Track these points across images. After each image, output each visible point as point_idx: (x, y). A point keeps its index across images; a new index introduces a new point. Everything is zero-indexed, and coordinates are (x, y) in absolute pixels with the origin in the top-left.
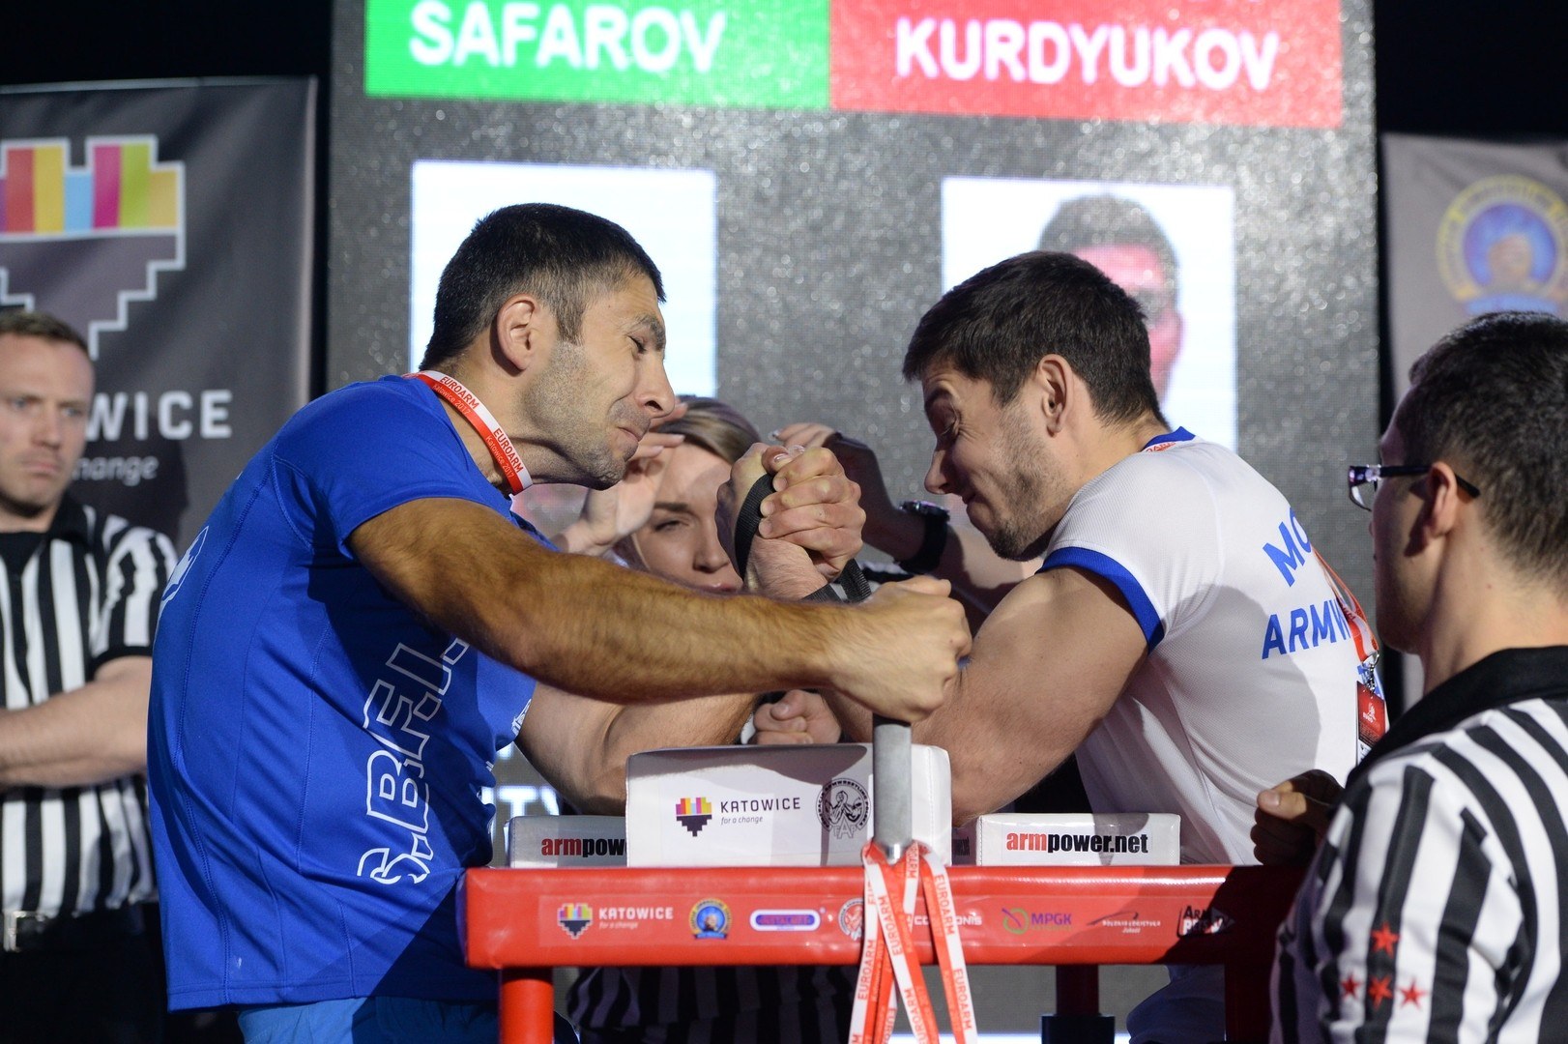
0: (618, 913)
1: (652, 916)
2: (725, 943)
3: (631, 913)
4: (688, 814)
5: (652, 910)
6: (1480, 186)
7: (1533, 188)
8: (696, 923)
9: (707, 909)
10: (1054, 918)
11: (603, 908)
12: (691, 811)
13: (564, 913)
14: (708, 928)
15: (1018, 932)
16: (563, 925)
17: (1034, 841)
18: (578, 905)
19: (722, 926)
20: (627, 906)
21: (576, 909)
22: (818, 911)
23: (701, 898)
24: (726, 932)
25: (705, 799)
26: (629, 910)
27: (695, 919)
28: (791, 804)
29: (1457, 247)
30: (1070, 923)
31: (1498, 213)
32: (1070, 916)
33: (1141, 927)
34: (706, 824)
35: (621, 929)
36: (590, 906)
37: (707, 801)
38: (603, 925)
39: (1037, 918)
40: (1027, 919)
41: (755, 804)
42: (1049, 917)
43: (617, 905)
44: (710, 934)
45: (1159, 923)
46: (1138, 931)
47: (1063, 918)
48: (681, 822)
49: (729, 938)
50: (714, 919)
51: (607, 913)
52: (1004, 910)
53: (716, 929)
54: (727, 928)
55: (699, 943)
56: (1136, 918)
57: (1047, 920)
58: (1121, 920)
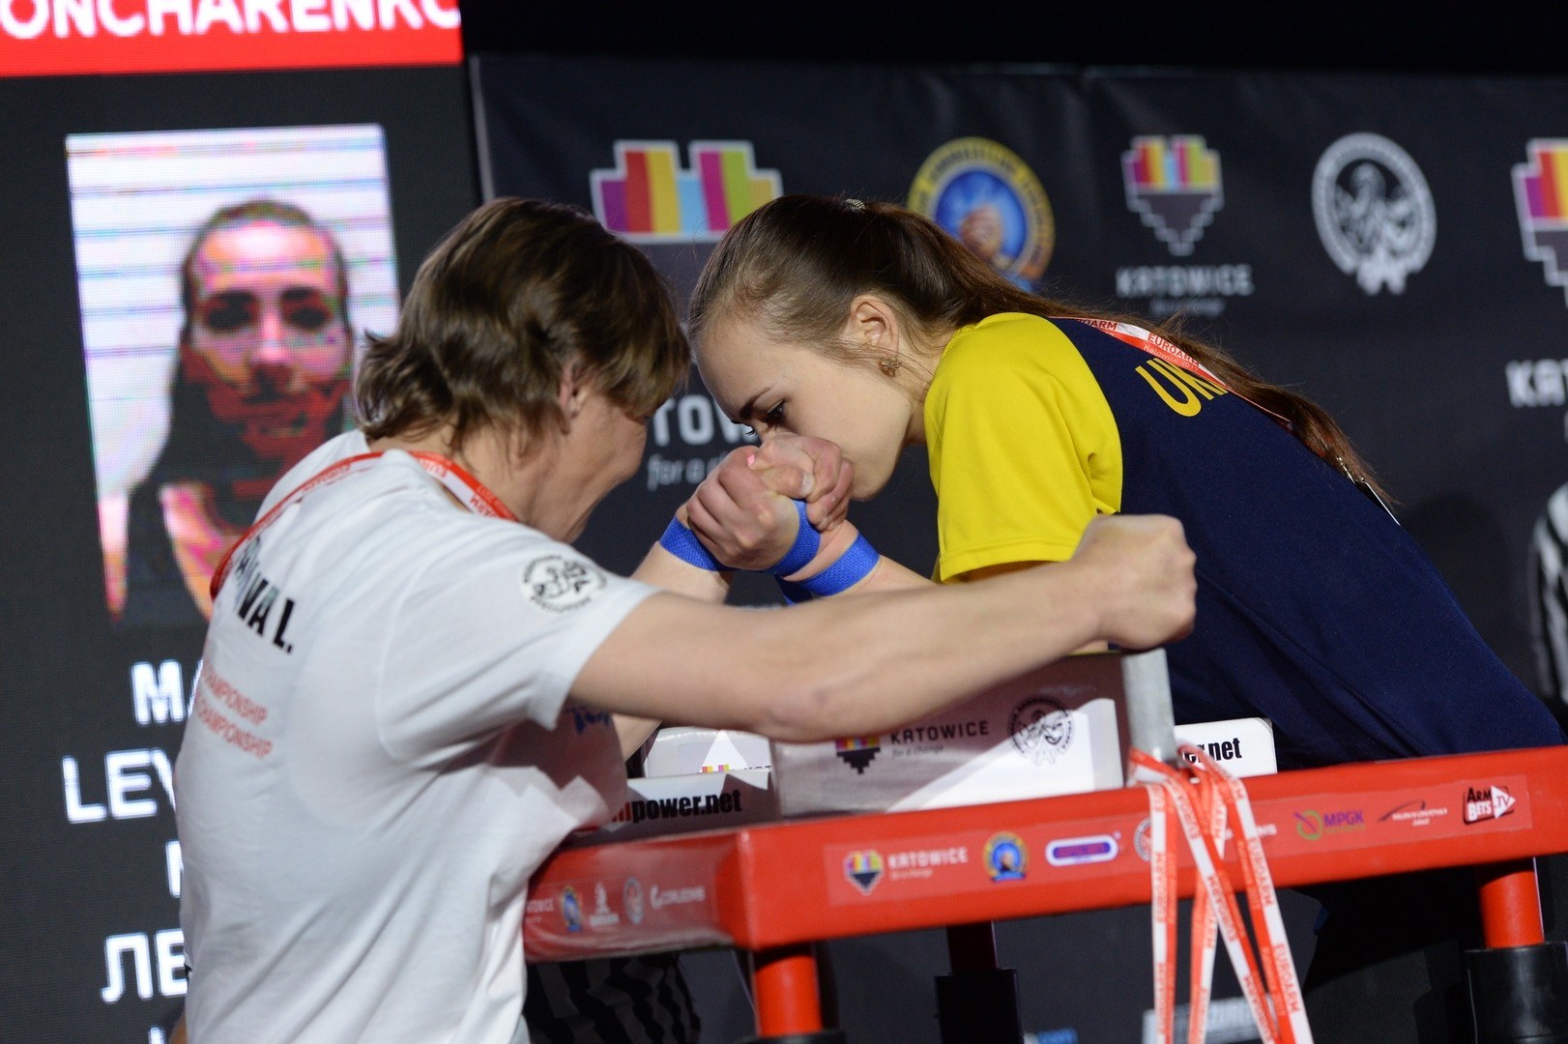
0: (910, 861)
1: (945, 860)
2: (1021, 884)
3: (922, 859)
4: (851, 749)
5: (944, 854)
8: (991, 863)
9: (1001, 847)
10: (1346, 817)
11: (892, 853)
12: (854, 745)
13: (852, 865)
14: (1005, 869)
15: (1313, 837)
16: (851, 879)
18: (866, 854)
19: (1019, 864)
20: (918, 851)
21: (864, 859)
23: (994, 835)
24: (1024, 870)
26: (920, 855)
27: (990, 859)
28: (977, 729)
30: (1362, 821)
33: (1430, 817)
35: (913, 878)
36: (878, 854)
38: (895, 876)
39: (1330, 820)
40: (1320, 821)
41: (933, 733)
43: (907, 850)
44: (1008, 875)
45: (1445, 811)
46: (1426, 822)
47: (1354, 816)
48: (842, 759)
49: (1027, 878)
50: (1009, 857)
51: (898, 861)
52: (1297, 815)
53: (1014, 870)
54: (1025, 866)
55: (996, 887)
56: (1423, 807)
57: (1340, 821)
58: (1410, 811)
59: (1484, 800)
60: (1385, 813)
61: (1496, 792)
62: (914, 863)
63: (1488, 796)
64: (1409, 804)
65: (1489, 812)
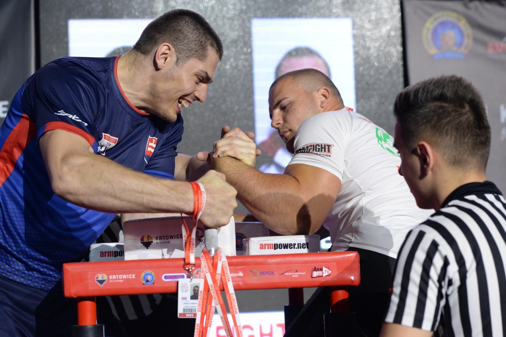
0: (116, 277)
1: (128, 277)
2: (153, 286)
3: (121, 277)
4: (145, 241)
5: (128, 276)
6: (437, 15)
7: (455, 15)
8: (143, 279)
9: (147, 274)
10: (268, 273)
11: (111, 275)
12: (146, 240)
13: (97, 278)
14: (147, 281)
15: (255, 278)
16: (97, 282)
17: (269, 246)
18: (102, 275)
19: (152, 280)
20: (119, 274)
21: (101, 276)
22: (186, 273)
23: (145, 271)
24: (154, 282)
25: (150, 236)
26: (120, 276)
27: (143, 278)
28: (179, 236)
29: (429, 36)
30: (274, 274)
31: (443, 24)
32: (273, 272)
33: (299, 275)
34: (151, 244)
35: (117, 282)
36: (106, 275)
37: (151, 236)
38: (111, 281)
39: (262, 273)
40: (259, 273)
41: (167, 237)
42: (266, 273)
43: (116, 274)
44: (148, 283)
45: (305, 273)
46: (297, 276)
47: (271, 273)
48: (142, 244)
49: (155, 284)
50: (149, 278)
51: (112, 277)
52: (250, 271)
53: (150, 281)
54: (154, 280)
55: (144, 286)
56: (297, 272)
57: (266, 274)
58: (291, 272)
59: (320, 271)
60: (282, 272)
61: (324, 269)
62: (117, 278)
63: (321, 270)
64: (291, 270)
65: (321, 275)
